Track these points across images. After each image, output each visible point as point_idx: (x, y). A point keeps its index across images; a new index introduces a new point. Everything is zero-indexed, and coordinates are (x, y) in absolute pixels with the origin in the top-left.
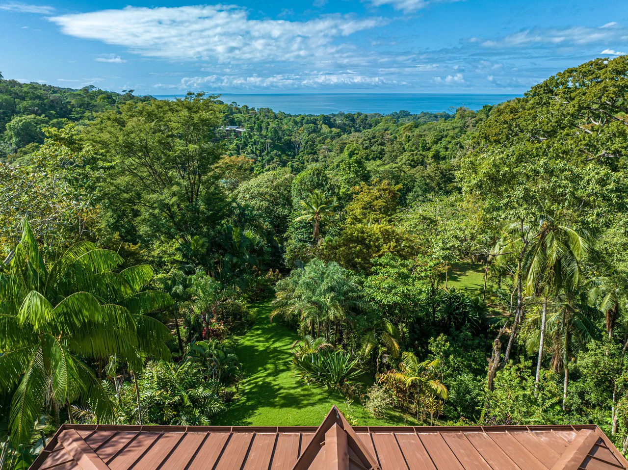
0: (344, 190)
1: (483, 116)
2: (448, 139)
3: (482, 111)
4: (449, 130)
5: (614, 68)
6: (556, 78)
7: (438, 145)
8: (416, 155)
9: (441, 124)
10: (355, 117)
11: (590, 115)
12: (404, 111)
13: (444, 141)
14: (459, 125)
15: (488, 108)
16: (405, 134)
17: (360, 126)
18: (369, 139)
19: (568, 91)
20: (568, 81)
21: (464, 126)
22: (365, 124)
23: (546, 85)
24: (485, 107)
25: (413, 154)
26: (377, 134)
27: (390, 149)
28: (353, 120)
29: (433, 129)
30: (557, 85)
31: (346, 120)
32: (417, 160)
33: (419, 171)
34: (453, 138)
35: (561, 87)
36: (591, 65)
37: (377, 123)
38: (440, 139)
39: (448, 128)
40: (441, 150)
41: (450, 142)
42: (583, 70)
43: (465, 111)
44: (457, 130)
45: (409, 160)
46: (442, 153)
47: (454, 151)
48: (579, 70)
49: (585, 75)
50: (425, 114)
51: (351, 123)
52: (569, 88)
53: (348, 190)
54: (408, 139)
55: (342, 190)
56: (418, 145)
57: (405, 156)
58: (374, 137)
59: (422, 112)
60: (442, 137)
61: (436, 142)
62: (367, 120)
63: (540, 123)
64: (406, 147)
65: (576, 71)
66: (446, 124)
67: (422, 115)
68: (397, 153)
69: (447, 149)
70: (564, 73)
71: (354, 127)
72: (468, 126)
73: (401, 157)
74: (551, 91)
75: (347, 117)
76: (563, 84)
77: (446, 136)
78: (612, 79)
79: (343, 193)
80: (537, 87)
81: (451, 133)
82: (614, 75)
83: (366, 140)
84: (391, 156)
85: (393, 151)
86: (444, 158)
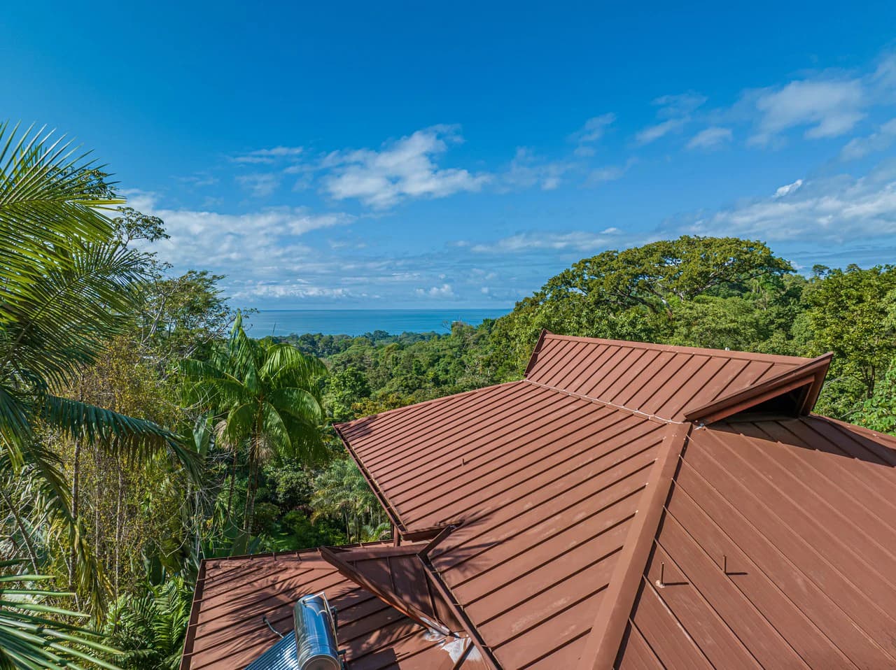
0: (339, 411)
1: (485, 332)
2: (447, 359)
3: (483, 326)
4: (445, 350)
5: (625, 257)
6: (571, 270)
7: (435, 368)
8: (410, 379)
9: (436, 345)
10: (316, 339)
11: (610, 310)
12: (381, 332)
13: (442, 362)
14: (457, 343)
15: (490, 322)
16: (391, 356)
17: (324, 351)
18: (343, 363)
19: (584, 283)
20: (583, 273)
21: (463, 345)
22: (331, 347)
23: (564, 276)
24: (486, 321)
25: (406, 379)
26: (354, 357)
27: (374, 374)
28: (313, 343)
29: (424, 349)
30: (574, 277)
31: (304, 344)
32: (412, 386)
33: (419, 396)
34: (453, 358)
35: (577, 279)
36: (603, 257)
37: (347, 346)
38: (438, 360)
39: (444, 347)
40: (440, 373)
41: (450, 363)
42: (597, 261)
43: (462, 326)
44: (455, 350)
45: (402, 385)
46: (442, 377)
47: (457, 372)
48: (593, 261)
49: (599, 265)
50: (409, 335)
51: (310, 347)
52: (586, 280)
53: (344, 410)
54: (396, 361)
55: (336, 411)
56: (411, 368)
57: (396, 382)
58: (350, 361)
59: (405, 333)
60: (439, 357)
61: (432, 365)
62: (332, 342)
63: (563, 313)
64: (394, 372)
65: (590, 262)
66: (441, 343)
67: (405, 335)
68: (383, 378)
69: (447, 372)
70: (580, 264)
71: (316, 352)
72: (468, 345)
73: (391, 383)
74: (569, 283)
75: (304, 338)
76: (579, 276)
77: (444, 356)
78: (625, 268)
79: (339, 413)
80: (554, 279)
81: (449, 353)
82: (625, 264)
83: (339, 365)
84: (376, 383)
85: (379, 377)
86: (445, 382)
